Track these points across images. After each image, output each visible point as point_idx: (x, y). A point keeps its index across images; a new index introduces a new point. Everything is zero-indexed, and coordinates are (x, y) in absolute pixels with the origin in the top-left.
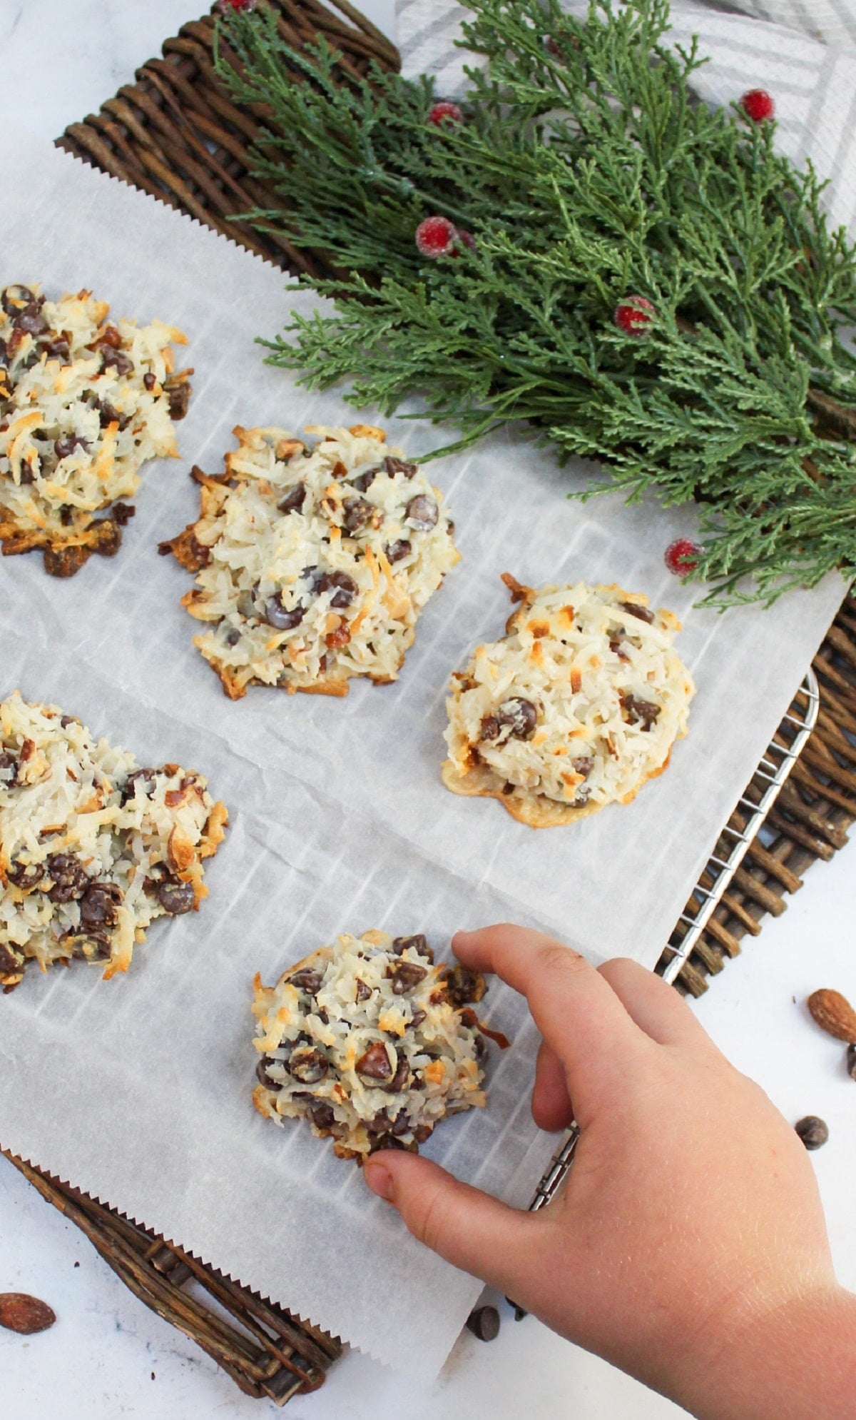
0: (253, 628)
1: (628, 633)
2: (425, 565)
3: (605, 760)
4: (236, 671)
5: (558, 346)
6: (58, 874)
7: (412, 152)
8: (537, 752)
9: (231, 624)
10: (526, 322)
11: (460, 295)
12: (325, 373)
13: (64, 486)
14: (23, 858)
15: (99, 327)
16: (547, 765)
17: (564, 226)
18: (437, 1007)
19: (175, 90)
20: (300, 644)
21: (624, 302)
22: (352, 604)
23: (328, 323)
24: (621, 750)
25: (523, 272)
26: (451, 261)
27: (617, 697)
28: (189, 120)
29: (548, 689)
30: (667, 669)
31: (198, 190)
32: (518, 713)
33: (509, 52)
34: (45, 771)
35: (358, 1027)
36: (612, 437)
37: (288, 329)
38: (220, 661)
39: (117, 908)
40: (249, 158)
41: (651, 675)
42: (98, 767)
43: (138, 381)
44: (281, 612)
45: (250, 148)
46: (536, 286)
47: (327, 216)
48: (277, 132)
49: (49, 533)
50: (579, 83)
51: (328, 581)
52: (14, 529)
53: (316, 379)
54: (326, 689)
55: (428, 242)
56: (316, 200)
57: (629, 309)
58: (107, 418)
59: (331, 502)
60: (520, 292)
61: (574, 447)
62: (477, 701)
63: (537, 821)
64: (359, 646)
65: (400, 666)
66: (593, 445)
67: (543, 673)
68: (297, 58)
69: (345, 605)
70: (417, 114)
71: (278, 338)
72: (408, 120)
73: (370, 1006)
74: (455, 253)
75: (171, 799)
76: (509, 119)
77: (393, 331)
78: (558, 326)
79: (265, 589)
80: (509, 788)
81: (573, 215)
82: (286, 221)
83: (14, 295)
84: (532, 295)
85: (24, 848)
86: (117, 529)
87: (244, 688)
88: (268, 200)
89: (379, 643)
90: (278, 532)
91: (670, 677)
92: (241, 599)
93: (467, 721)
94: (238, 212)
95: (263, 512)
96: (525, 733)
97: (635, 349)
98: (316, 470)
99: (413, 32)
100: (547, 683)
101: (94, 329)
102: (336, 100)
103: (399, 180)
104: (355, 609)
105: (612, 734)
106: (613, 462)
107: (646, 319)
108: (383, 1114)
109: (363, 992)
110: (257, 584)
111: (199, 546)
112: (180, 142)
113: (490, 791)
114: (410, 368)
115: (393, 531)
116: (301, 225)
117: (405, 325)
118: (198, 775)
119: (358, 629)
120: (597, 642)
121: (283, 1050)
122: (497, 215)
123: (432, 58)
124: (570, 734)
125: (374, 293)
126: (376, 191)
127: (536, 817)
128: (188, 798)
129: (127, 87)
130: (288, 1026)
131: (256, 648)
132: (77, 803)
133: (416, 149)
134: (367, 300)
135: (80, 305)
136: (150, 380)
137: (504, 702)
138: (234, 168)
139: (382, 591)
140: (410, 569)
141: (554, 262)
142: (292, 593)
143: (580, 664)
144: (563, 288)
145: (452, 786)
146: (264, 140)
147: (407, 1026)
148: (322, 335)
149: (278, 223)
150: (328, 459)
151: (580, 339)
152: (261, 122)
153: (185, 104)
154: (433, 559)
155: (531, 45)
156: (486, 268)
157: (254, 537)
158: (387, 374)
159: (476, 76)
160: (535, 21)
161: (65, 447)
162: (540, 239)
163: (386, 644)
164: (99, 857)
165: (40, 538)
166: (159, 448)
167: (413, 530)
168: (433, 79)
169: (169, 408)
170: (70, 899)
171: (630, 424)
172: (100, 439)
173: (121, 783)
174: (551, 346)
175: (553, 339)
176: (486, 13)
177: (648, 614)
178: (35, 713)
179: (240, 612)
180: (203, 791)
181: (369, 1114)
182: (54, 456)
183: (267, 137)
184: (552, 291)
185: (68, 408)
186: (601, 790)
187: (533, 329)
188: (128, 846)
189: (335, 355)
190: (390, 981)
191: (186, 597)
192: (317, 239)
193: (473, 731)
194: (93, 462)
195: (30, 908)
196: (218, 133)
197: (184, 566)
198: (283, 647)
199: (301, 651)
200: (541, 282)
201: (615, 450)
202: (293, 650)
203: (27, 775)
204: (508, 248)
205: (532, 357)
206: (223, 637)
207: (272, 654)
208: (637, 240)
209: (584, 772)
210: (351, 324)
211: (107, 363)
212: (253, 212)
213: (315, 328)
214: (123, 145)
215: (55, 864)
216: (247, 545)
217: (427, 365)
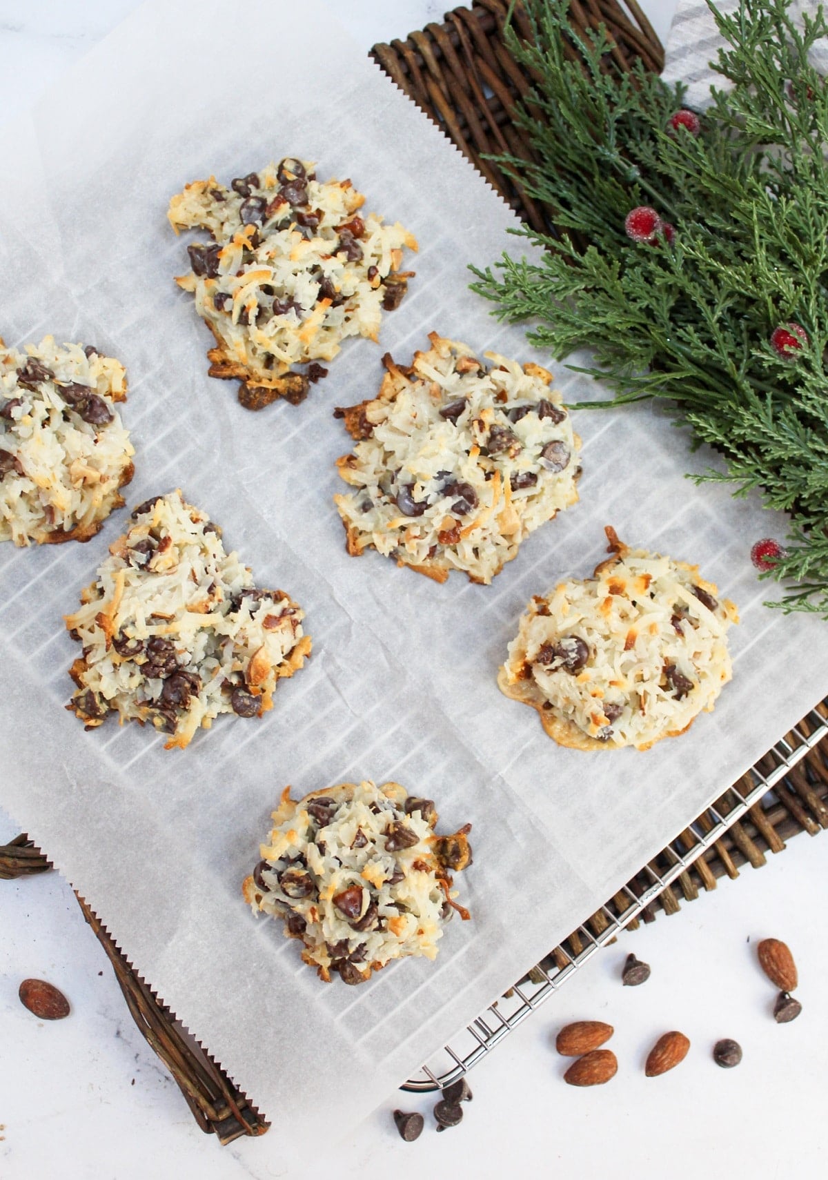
0: (385, 503)
1: (691, 613)
2: (544, 499)
3: (634, 713)
4: (361, 533)
5: (717, 346)
6: (153, 653)
7: (648, 145)
8: (579, 687)
9: (368, 494)
10: (696, 318)
11: (649, 279)
12: (517, 311)
13: (270, 338)
14: (129, 632)
15: (350, 214)
16: (584, 700)
17: (754, 249)
18: (417, 873)
19: (472, 39)
20: (416, 532)
21: (783, 326)
22: (469, 514)
23: (532, 269)
24: (649, 709)
25: (707, 275)
26: (649, 248)
27: (662, 664)
28: (477, 66)
29: (607, 638)
30: (712, 653)
31: (465, 126)
32: (573, 650)
33: (752, 86)
34: (174, 566)
35: (347, 867)
36: (739, 435)
37: (498, 265)
38: (351, 521)
39: (193, 697)
40: (516, 110)
41: (696, 654)
42: (219, 575)
43: (363, 270)
44: (409, 500)
45: (518, 102)
46: (714, 290)
47: (563, 177)
48: (543, 96)
49: (250, 369)
50: (803, 129)
51: (456, 488)
52: (224, 357)
53: (508, 315)
54: (429, 571)
55: (634, 227)
56: (559, 161)
57: (786, 333)
58: (326, 293)
59: (481, 423)
60: (700, 290)
61: (704, 435)
62: (545, 628)
63: (563, 739)
64: (466, 548)
65: (496, 574)
66: (720, 438)
67: (607, 623)
68: (577, 39)
69: (462, 513)
70: (661, 113)
71: (487, 270)
72: (652, 117)
73: (362, 854)
74: (654, 243)
75: (269, 622)
76: (736, 140)
77: (584, 292)
78: (723, 328)
79: (403, 478)
80: (548, 706)
81: (763, 241)
82: (528, 172)
83: (289, 166)
84: (708, 297)
85: (133, 623)
86: (305, 385)
87: (363, 548)
88: (520, 151)
89: (484, 550)
90: (430, 433)
91: (713, 661)
92: (384, 477)
93: (530, 642)
94: (493, 152)
95: (426, 411)
96: (575, 668)
97: (780, 369)
98: (482, 390)
99: (681, 44)
100: (607, 633)
101: (345, 216)
102: (598, 84)
103: (629, 165)
104: (471, 520)
105: (646, 693)
106: (734, 457)
107: (799, 346)
108: (344, 944)
109: (360, 840)
110: (399, 470)
111: (366, 421)
112: (464, 82)
113: (533, 701)
114: (589, 326)
115: (525, 463)
116: (540, 179)
117: (596, 290)
118: (298, 609)
119: (467, 535)
120: (661, 612)
121: (282, 862)
122: (701, 220)
123: (690, 71)
124: (611, 683)
125: (577, 256)
126: (608, 169)
127: (563, 736)
128: (282, 626)
129: (434, 25)
130: (292, 846)
131: (381, 522)
132: (189, 602)
133: (652, 143)
134: (570, 260)
135: (339, 192)
136: (372, 272)
137: (565, 637)
138: (501, 116)
139: (500, 509)
140: (530, 499)
141: (737, 277)
142: (423, 488)
143: (640, 627)
144: (736, 298)
145: (503, 687)
146: (531, 99)
147: (386, 882)
148: (524, 279)
149: (521, 172)
150: (496, 384)
151: (739, 344)
152: (533, 83)
153: (476, 52)
154: (553, 495)
155: (772, 85)
156: (677, 264)
157: (412, 430)
158: (567, 327)
159: (719, 97)
160: (782, 65)
161: (282, 306)
162: (729, 253)
163: (489, 552)
164: (192, 650)
165: (242, 371)
166: (363, 329)
167: (542, 468)
168: (686, 88)
169: (382, 299)
170: (157, 676)
171: (757, 429)
172: (313, 309)
173: (234, 594)
174: (711, 344)
175: (715, 338)
176: (742, 47)
177: (713, 603)
178: (185, 515)
179: (379, 487)
180: (298, 623)
181: (333, 940)
182: (271, 311)
183: (533, 96)
184: (725, 300)
185: (296, 275)
186: (623, 734)
187: (701, 325)
188: (221, 648)
189: (530, 298)
190: (386, 838)
191: (342, 459)
192: (548, 194)
193: (532, 652)
194: (301, 326)
195: (124, 672)
196: (497, 83)
197: (350, 433)
198: (403, 528)
199: (415, 537)
200: (719, 288)
201: (739, 447)
202: (409, 534)
203: (157, 564)
204: (701, 254)
205: (693, 348)
206: (360, 503)
207: (393, 531)
208: (812, 276)
209: (611, 718)
210: (552, 276)
211: (341, 248)
212: (504, 156)
213: (520, 271)
214: (416, 72)
215: (155, 645)
216: (404, 434)
217: (604, 328)
